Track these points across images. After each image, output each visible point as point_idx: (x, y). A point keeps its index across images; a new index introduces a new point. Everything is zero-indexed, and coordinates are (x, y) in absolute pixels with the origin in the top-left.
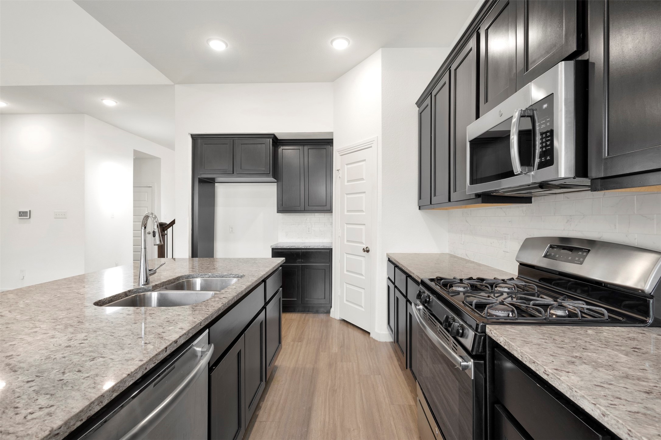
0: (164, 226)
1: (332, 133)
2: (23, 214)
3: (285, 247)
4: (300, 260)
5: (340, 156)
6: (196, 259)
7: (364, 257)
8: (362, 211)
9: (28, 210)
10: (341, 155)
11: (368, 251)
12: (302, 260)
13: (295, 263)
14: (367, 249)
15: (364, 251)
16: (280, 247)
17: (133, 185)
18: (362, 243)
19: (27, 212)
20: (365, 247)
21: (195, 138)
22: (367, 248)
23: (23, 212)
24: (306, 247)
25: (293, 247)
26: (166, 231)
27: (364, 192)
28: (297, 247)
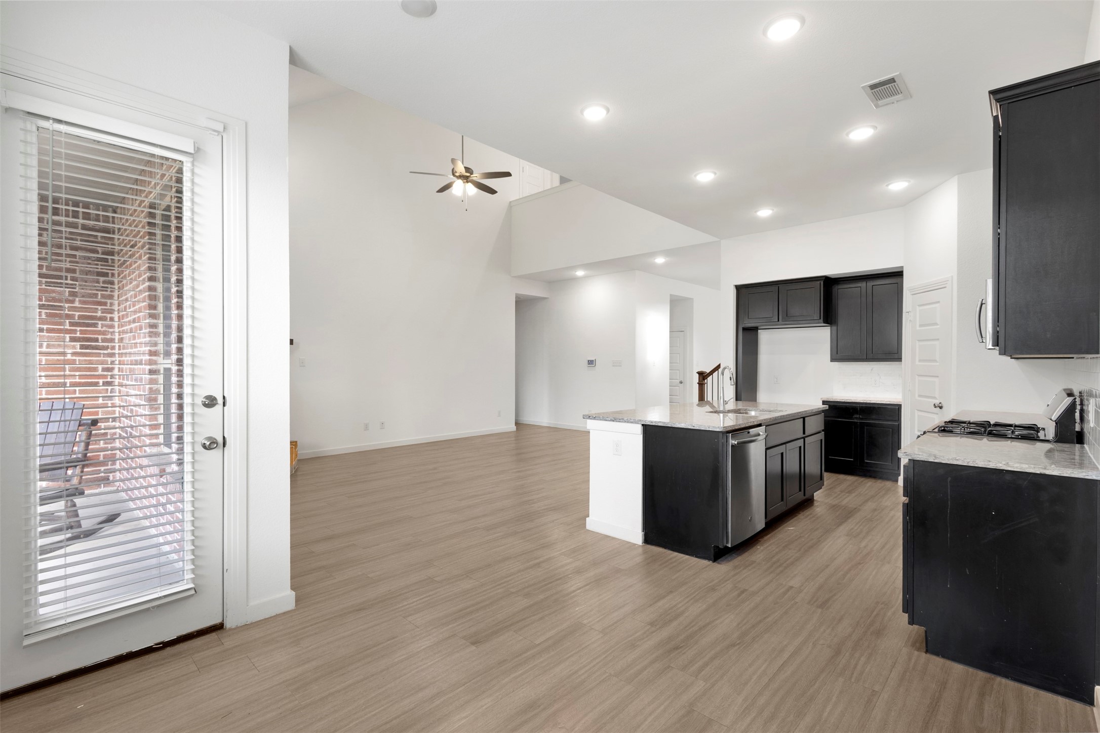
0: (704, 375)
1: (902, 267)
2: (591, 362)
3: (838, 400)
4: (858, 416)
5: (911, 296)
6: (739, 402)
7: (937, 414)
8: (935, 361)
9: (594, 359)
10: (913, 295)
11: (941, 408)
12: (860, 416)
13: (851, 418)
14: (940, 405)
15: (935, 407)
16: (832, 400)
17: (670, 329)
18: (935, 398)
19: (593, 361)
20: (937, 402)
21: (739, 288)
22: (940, 403)
23: (591, 361)
24: (865, 402)
25: (848, 401)
26: (706, 380)
27: (938, 339)
28: (854, 401)
